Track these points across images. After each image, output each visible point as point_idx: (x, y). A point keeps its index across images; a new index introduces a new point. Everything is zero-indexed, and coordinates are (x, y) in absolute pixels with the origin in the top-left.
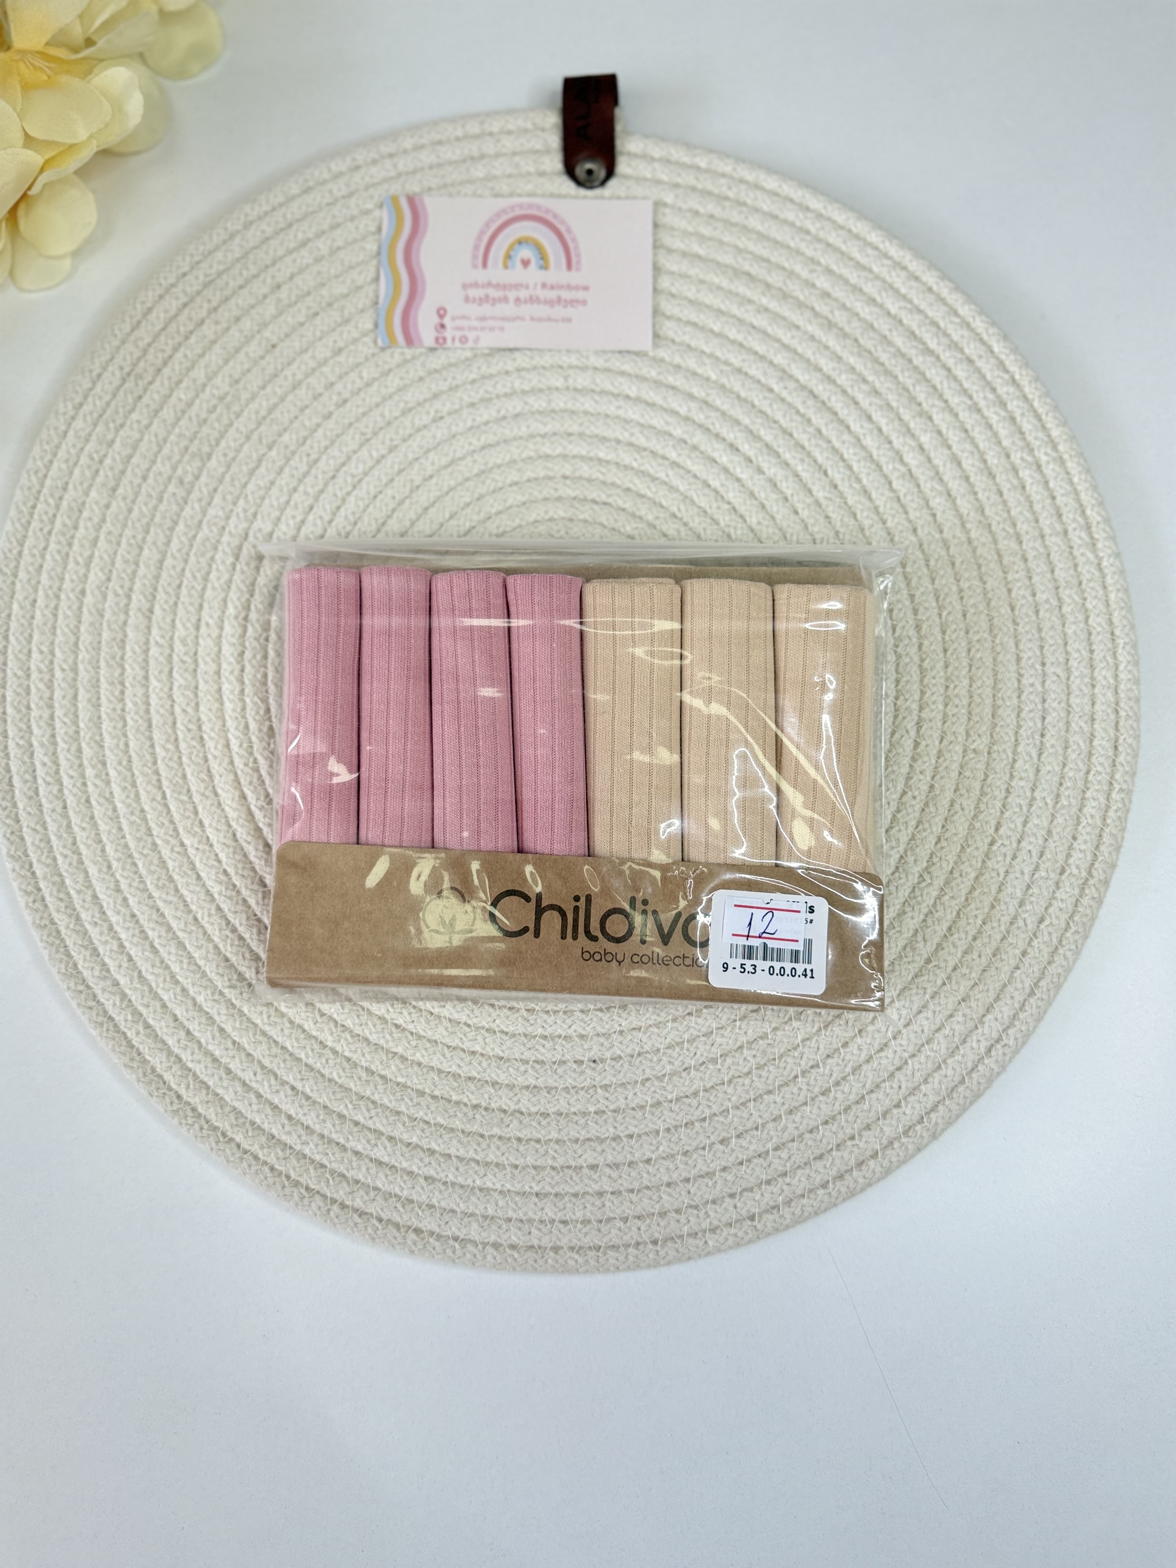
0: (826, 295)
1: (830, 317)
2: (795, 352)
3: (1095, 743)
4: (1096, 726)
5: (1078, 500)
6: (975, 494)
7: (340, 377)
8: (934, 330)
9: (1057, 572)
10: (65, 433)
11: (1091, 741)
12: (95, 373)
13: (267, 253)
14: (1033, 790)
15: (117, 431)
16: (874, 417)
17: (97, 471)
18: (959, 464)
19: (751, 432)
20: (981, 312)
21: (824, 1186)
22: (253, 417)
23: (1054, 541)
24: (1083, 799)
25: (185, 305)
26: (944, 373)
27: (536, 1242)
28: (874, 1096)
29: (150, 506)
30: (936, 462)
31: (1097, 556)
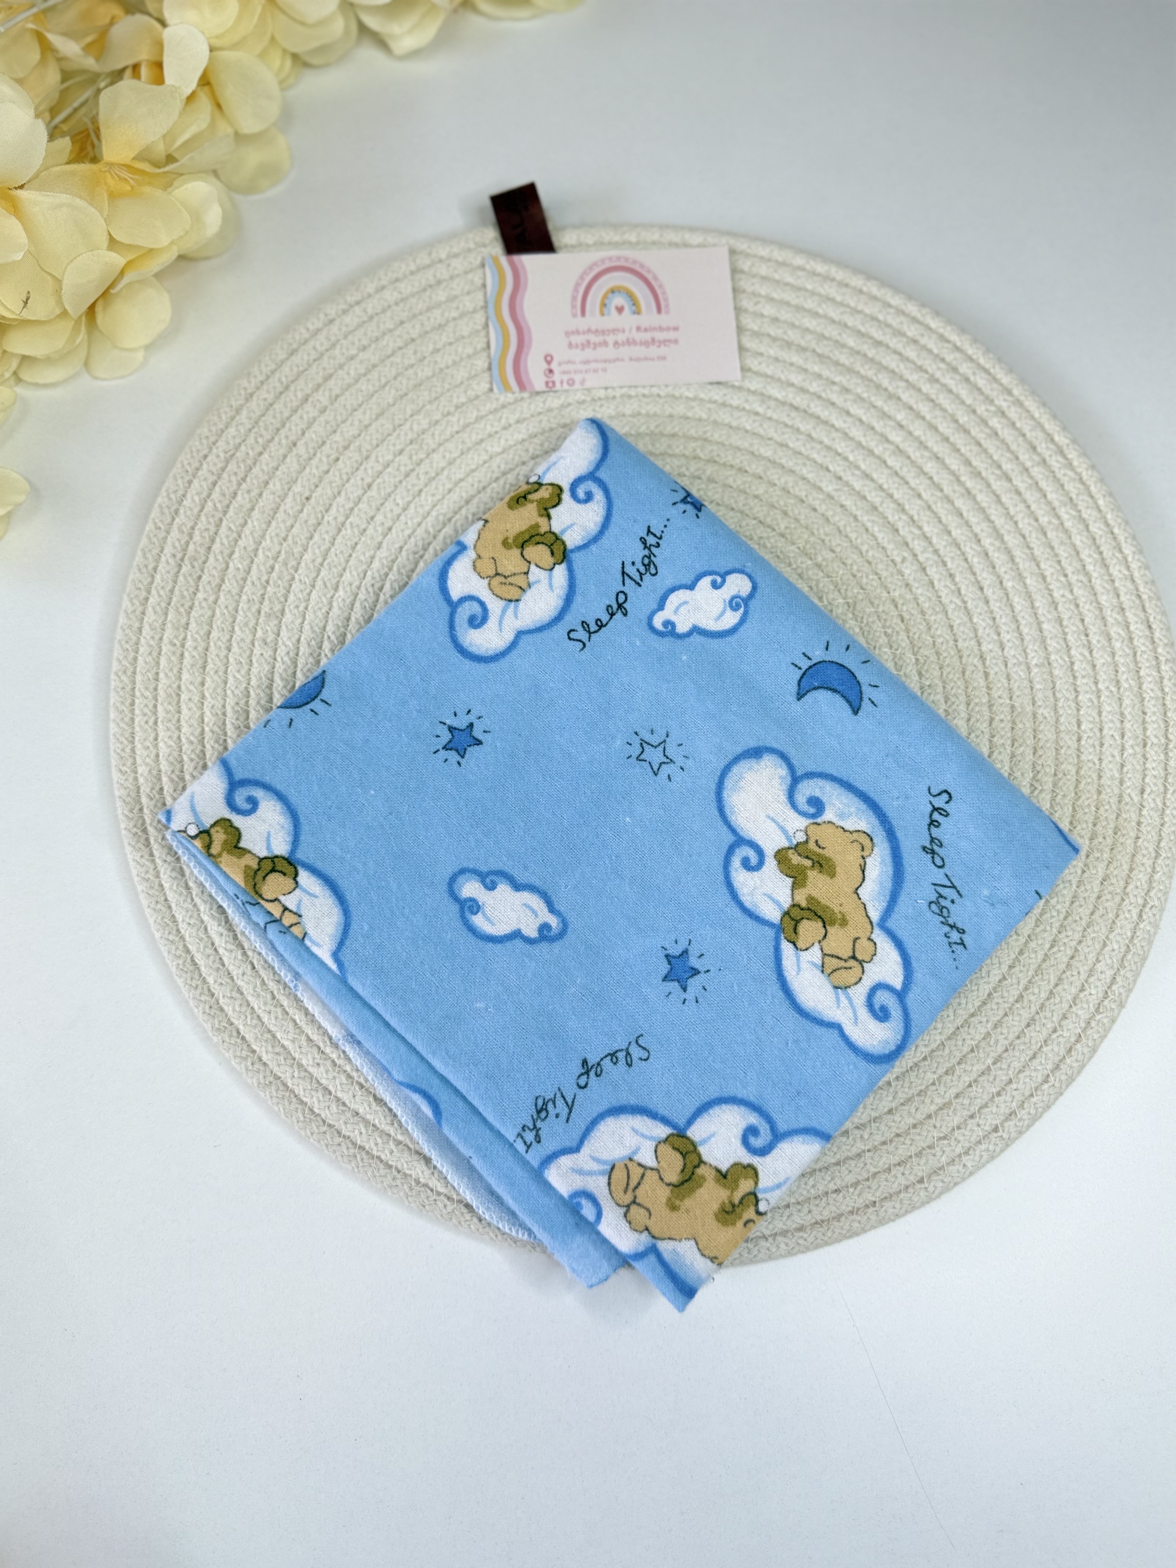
0: (775, 320)
1: (786, 337)
2: (766, 376)
3: (1132, 628)
4: (1127, 614)
5: (1044, 431)
6: (958, 450)
7: (378, 509)
8: (876, 324)
9: (1049, 496)
10: (140, 629)
11: (1128, 627)
12: (150, 567)
13: (274, 417)
14: (1096, 683)
15: (189, 614)
16: (852, 411)
17: (182, 655)
18: (936, 429)
19: (753, 453)
20: (910, 298)
21: (1046, 1081)
22: (311, 566)
23: (1037, 472)
24: (1139, 678)
25: (214, 484)
26: (897, 358)
27: (819, 1218)
28: (1060, 988)
29: (243, 672)
30: (917, 433)
31: (1076, 473)
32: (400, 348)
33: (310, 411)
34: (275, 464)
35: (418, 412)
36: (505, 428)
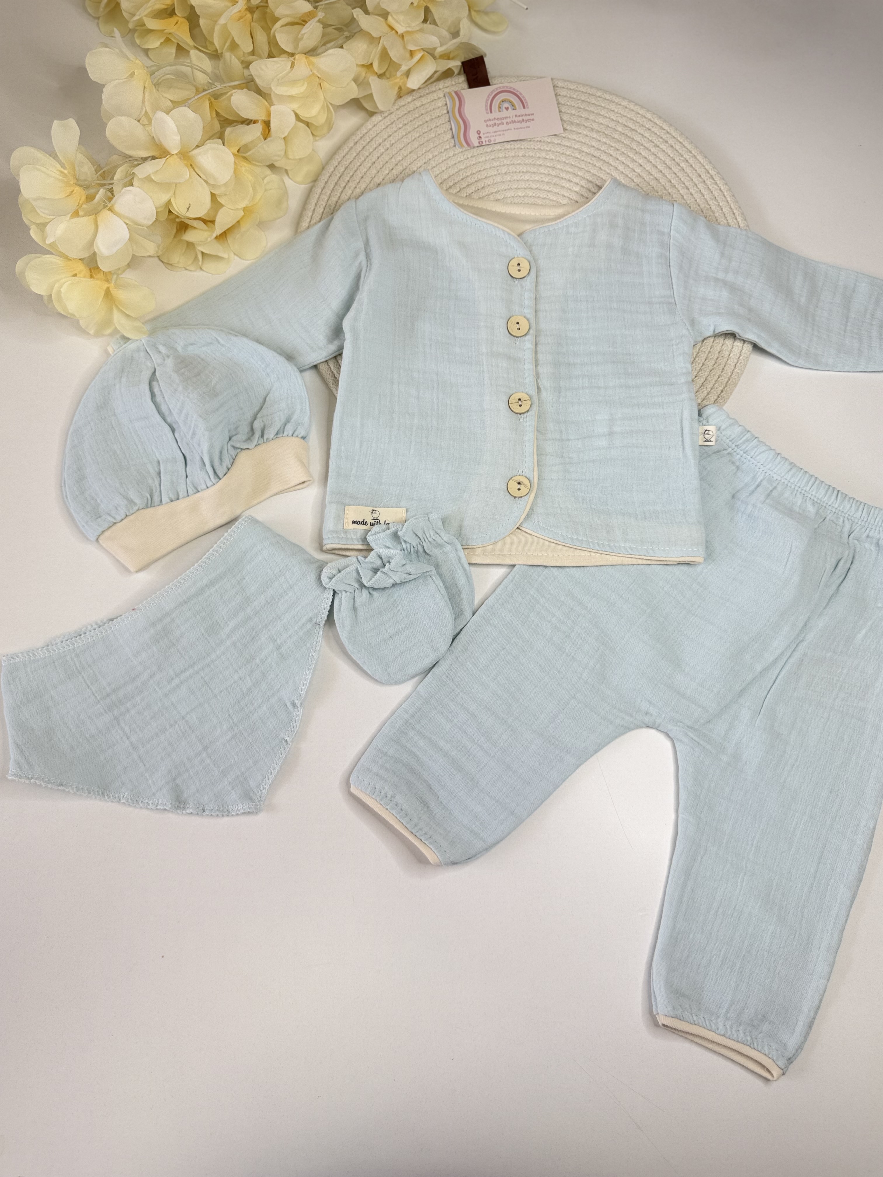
1: (591, 126)
2: (582, 142)
5: (705, 168)
6: (666, 176)
8: (632, 121)
9: (705, 197)
13: (366, 152)
16: (620, 159)
18: (656, 167)
19: (575, 174)
20: (648, 111)
23: (701, 186)
26: (640, 136)
30: (647, 169)
31: (718, 186)
32: (421, 125)
33: (382, 149)
34: (365, 170)
35: (429, 151)
36: (465, 159)
